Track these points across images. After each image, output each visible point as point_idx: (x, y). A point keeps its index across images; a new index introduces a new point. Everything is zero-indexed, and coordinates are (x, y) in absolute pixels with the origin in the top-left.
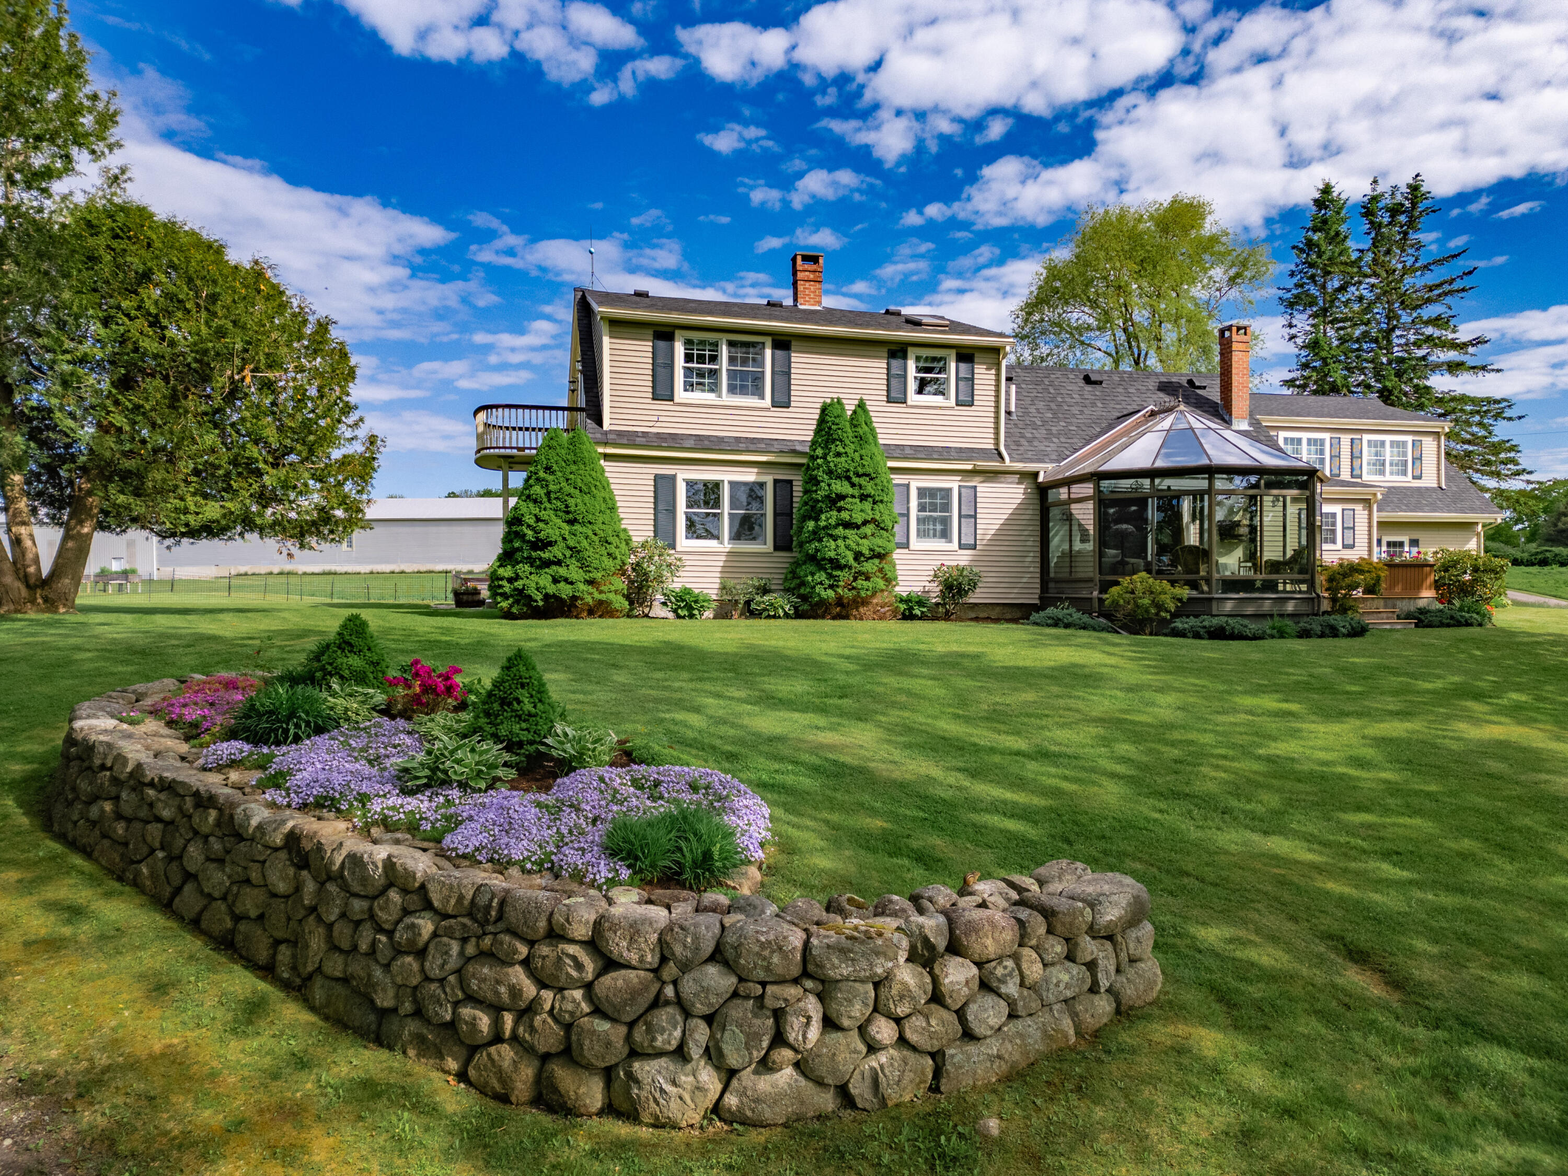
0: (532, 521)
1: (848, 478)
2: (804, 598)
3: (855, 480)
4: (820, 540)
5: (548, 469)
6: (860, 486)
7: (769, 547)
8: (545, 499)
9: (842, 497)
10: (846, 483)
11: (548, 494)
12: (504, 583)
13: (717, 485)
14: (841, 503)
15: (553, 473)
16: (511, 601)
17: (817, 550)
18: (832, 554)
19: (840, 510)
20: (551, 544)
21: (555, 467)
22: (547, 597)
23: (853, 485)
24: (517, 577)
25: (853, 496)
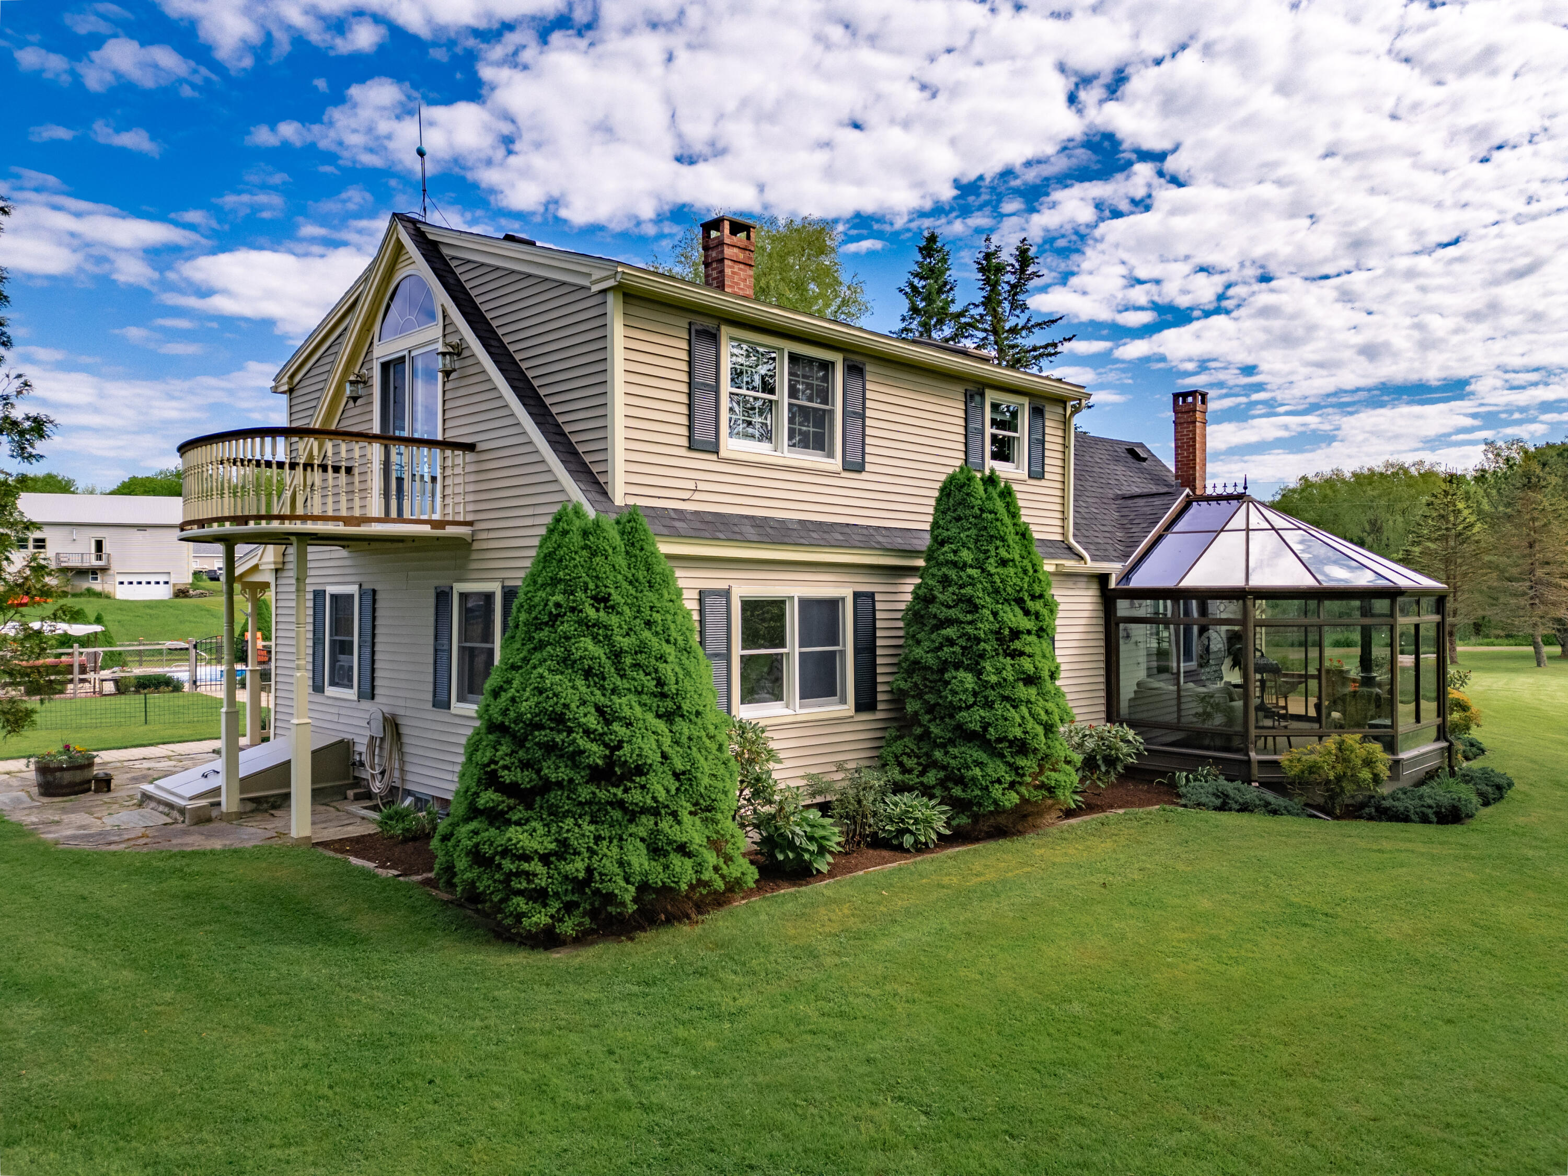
0: (592, 721)
1: (1020, 602)
2: (959, 806)
3: (1030, 604)
4: (989, 705)
5: (601, 600)
6: (1037, 615)
7: (848, 708)
8: (609, 668)
9: (1016, 634)
10: (1018, 610)
11: (616, 655)
12: (536, 866)
13: (779, 605)
14: (1017, 645)
15: (612, 609)
16: (555, 906)
17: (986, 726)
18: (1018, 733)
19: (1016, 654)
20: (640, 770)
21: (616, 597)
22: (643, 888)
23: (1027, 613)
24: (564, 850)
25: (1029, 632)
